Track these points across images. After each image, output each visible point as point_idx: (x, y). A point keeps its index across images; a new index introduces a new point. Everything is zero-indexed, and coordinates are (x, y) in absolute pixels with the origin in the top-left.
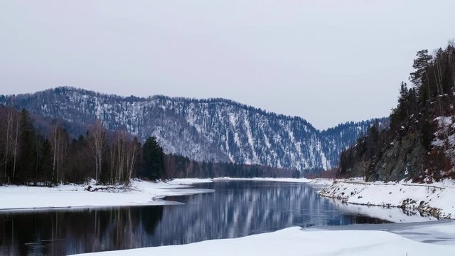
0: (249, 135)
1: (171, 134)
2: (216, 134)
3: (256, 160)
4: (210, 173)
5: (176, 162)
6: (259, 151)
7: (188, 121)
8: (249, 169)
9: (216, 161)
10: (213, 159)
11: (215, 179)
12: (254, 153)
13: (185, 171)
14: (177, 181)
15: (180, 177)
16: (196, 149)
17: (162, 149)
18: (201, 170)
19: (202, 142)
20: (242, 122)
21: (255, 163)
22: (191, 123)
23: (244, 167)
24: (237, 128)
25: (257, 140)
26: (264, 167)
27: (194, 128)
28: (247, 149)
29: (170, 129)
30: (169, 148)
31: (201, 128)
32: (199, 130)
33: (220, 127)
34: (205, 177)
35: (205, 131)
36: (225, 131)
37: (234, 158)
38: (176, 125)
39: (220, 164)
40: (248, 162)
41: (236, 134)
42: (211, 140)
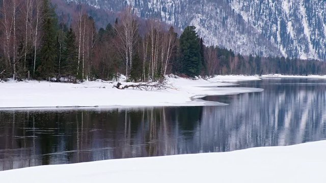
0: (305, 24)
1: (213, 22)
2: (266, 24)
3: (313, 55)
4: (259, 69)
5: (219, 56)
6: (316, 44)
7: (233, 8)
8: (304, 65)
9: (265, 55)
10: (261, 53)
11: (264, 76)
12: (311, 46)
13: (228, 67)
14: (220, 79)
15: (222, 74)
16: (241, 40)
17: (202, 41)
18: (247, 65)
19: (249, 33)
20: (296, 9)
21: (311, 57)
22: (237, 11)
23: (298, 63)
24: (290, 16)
25: (314, 30)
26: (322, 63)
27: (240, 16)
28: (303, 41)
29: (211, 18)
30: (210, 40)
31: (248, 16)
32: (245, 18)
33: (270, 14)
34: (252, 74)
35: (252, 20)
36: (276, 19)
37: (286, 52)
38: (219, 13)
39: (270, 59)
40: (303, 57)
41: (290, 24)
42: (260, 31)
